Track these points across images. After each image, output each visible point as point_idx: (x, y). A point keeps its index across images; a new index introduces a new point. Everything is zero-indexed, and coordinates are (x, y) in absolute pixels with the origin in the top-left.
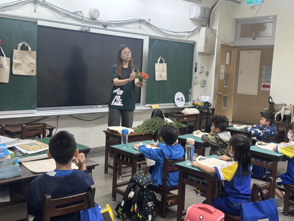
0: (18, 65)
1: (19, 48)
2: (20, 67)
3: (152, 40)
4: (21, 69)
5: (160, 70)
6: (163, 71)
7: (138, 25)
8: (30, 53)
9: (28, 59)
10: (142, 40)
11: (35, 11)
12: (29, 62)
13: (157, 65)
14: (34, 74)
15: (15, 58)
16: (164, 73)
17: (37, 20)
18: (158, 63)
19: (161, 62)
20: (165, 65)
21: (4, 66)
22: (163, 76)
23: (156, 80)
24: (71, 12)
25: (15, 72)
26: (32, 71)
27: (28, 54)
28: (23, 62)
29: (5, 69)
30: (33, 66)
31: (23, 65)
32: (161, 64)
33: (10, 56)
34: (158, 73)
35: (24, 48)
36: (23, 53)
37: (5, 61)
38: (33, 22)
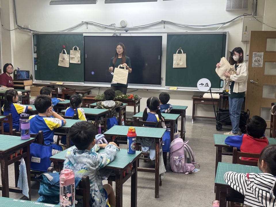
0: (72, 58)
1: (73, 49)
2: (74, 59)
4: (74, 60)
5: (177, 60)
6: (180, 60)
7: (162, 26)
8: (78, 51)
9: (78, 55)
10: (161, 37)
11: (87, 28)
12: (77, 56)
13: (175, 55)
14: (80, 63)
15: (71, 55)
16: (181, 61)
17: (83, 33)
18: (177, 54)
19: (180, 52)
20: (184, 56)
21: (65, 59)
22: (181, 64)
23: (173, 67)
24: (107, 25)
25: (71, 62)
26: (79, 61)
27: (78, 52)
28: (76, 56)
29: (66, 60)
30: (79, 58)
31: (76, 58)
32: (179, 54)
33: (69, 53)
34: (175, 61)
35: (76, 49)
36: (75, 52)
37: (66, 56)
38: (81, 35)
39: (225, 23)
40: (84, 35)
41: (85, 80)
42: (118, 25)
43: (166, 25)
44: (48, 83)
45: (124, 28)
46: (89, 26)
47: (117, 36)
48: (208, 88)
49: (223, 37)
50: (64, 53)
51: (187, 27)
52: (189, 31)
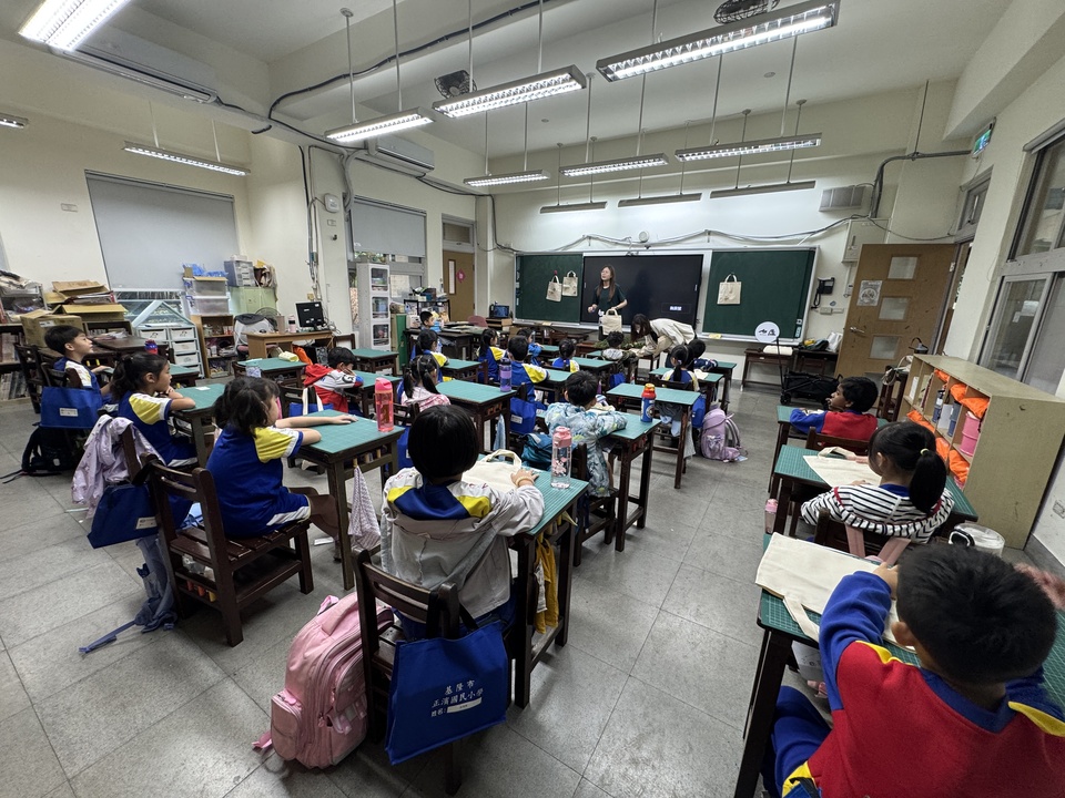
0: (566, 288)
1: (568, 275)
2: (568, 290)
3: (717, 255)
4: (569, 292)
5: (725, 291)
6: (731, 292)
7: (706, 238)
8: (575, 279)
9: (574, 284)
10: (703, 255)
11: (589, 245)
12: (573, 286)
13: (722, 285)
14: (576, 295)
15: (565, 284)
17: (583, 253)
18: (726, 282)
19: (731, 280)
20: (737, 286)
22: (731, 298)
23: (718, 303)
24: (619, 239)
25: (564, 294)
26: (575, 293)
28: (571, 286)
29: (557, 291)
30: (575, 289)
31: (571, 289)
32: (729, 283)
33: (561, 282)
34: (722, 294)
35: (571, 275)
36: (571, 279)
37: (557, 286)
38: (580, 254)
39: (814, 233)
40: (585, 255)
41: (582, 320)
42: (636, 239)
43: (712, 237)
44: (531, 322)
45: (645, 243)
46: (593, 241)
47: (633, 256)
48: (775, 338)
49: (809, 255)
50: (555, 281)
51: (746, 240)
52: (749, 246)
